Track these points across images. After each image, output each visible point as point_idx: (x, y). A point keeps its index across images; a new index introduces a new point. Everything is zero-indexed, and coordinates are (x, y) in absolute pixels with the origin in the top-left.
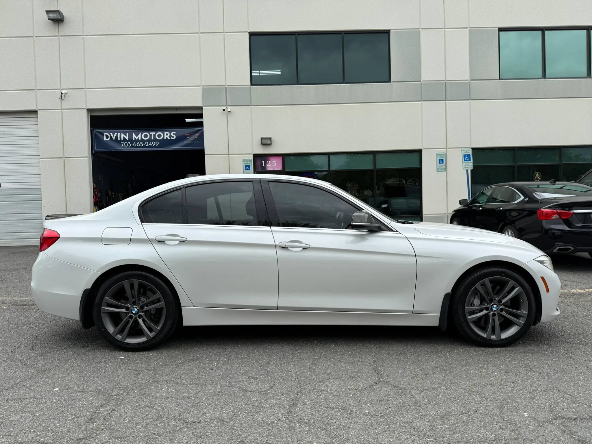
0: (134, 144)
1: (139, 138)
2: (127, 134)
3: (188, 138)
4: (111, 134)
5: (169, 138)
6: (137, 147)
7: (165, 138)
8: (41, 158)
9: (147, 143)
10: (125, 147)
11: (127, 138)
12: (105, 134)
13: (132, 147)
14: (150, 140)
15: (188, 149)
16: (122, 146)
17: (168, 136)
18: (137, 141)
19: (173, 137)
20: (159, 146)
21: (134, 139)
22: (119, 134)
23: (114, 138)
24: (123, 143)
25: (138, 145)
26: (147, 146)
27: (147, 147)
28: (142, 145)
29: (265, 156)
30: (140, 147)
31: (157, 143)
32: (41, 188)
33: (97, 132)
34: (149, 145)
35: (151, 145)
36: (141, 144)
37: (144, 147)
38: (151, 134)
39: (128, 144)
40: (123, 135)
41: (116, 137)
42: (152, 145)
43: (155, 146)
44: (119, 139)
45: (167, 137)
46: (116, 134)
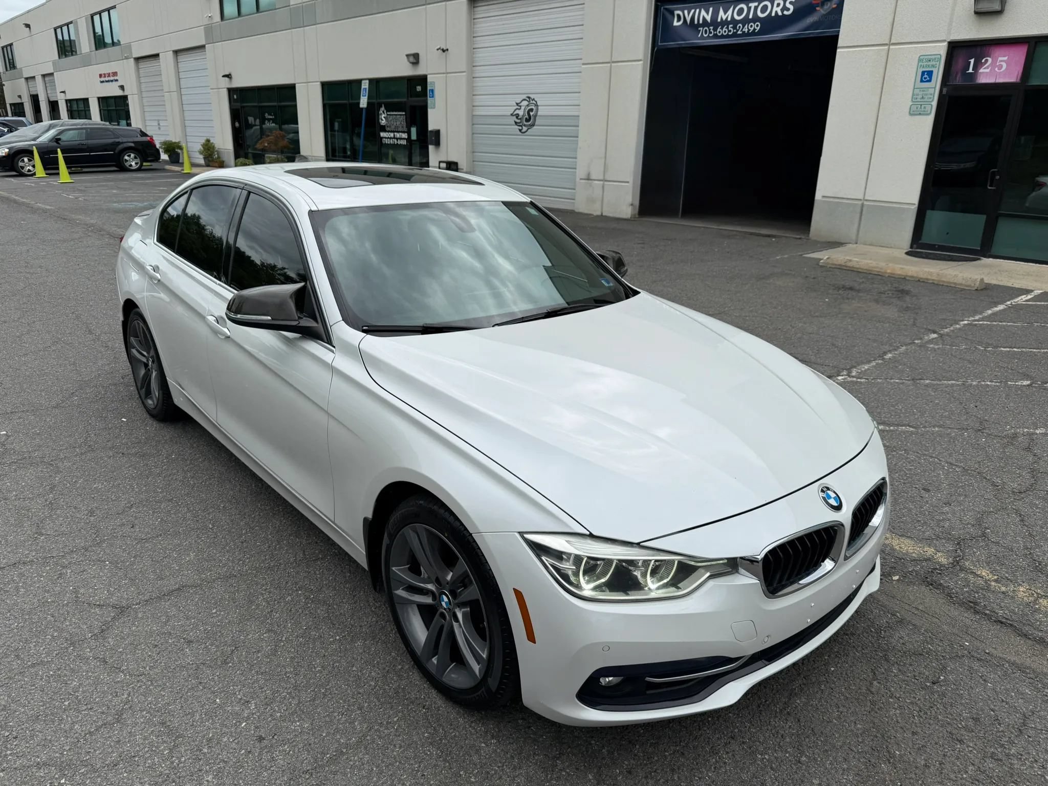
0: (718, 30)
1: (727, 18)
2: (711, 9)
3: (818, 8)
4: (686, 12)
5: (780, 13)
6: (722, 36)
7: (773, 14)
8: (583, 64)
9: (740, 27)
10: (704, 38)
11: (708, 18)
12: (676, 12)
13: (716, 36)
14: (745, 21)
15: (811, 36)
16: (699, 36)
17: (779, 10)
18: (725, 23)
19: (788, 9)
20: (761, 32)
21: (719, 20)
22: (698, 10)
23: (688, 20)
24: (702, 29)
25: (725, 32)
26: (739, 32)
27: (740, 36)
28: (730, 31)
29: (981, 45)
30: (728, 36)
31: (757, 26)
32: (578, 116)
33: (666, 9)
34: (744, 30)
35: (746, 30)
36: (730, 29)
37: (735, 35)
38: (751, 7)
39: (710, 30)
40: (703, 13)
41: (693, 19)
42: (749, 30)
43: (754, 33)
44: (696, 22)
45: (776, 12)
46: (693, 11)
